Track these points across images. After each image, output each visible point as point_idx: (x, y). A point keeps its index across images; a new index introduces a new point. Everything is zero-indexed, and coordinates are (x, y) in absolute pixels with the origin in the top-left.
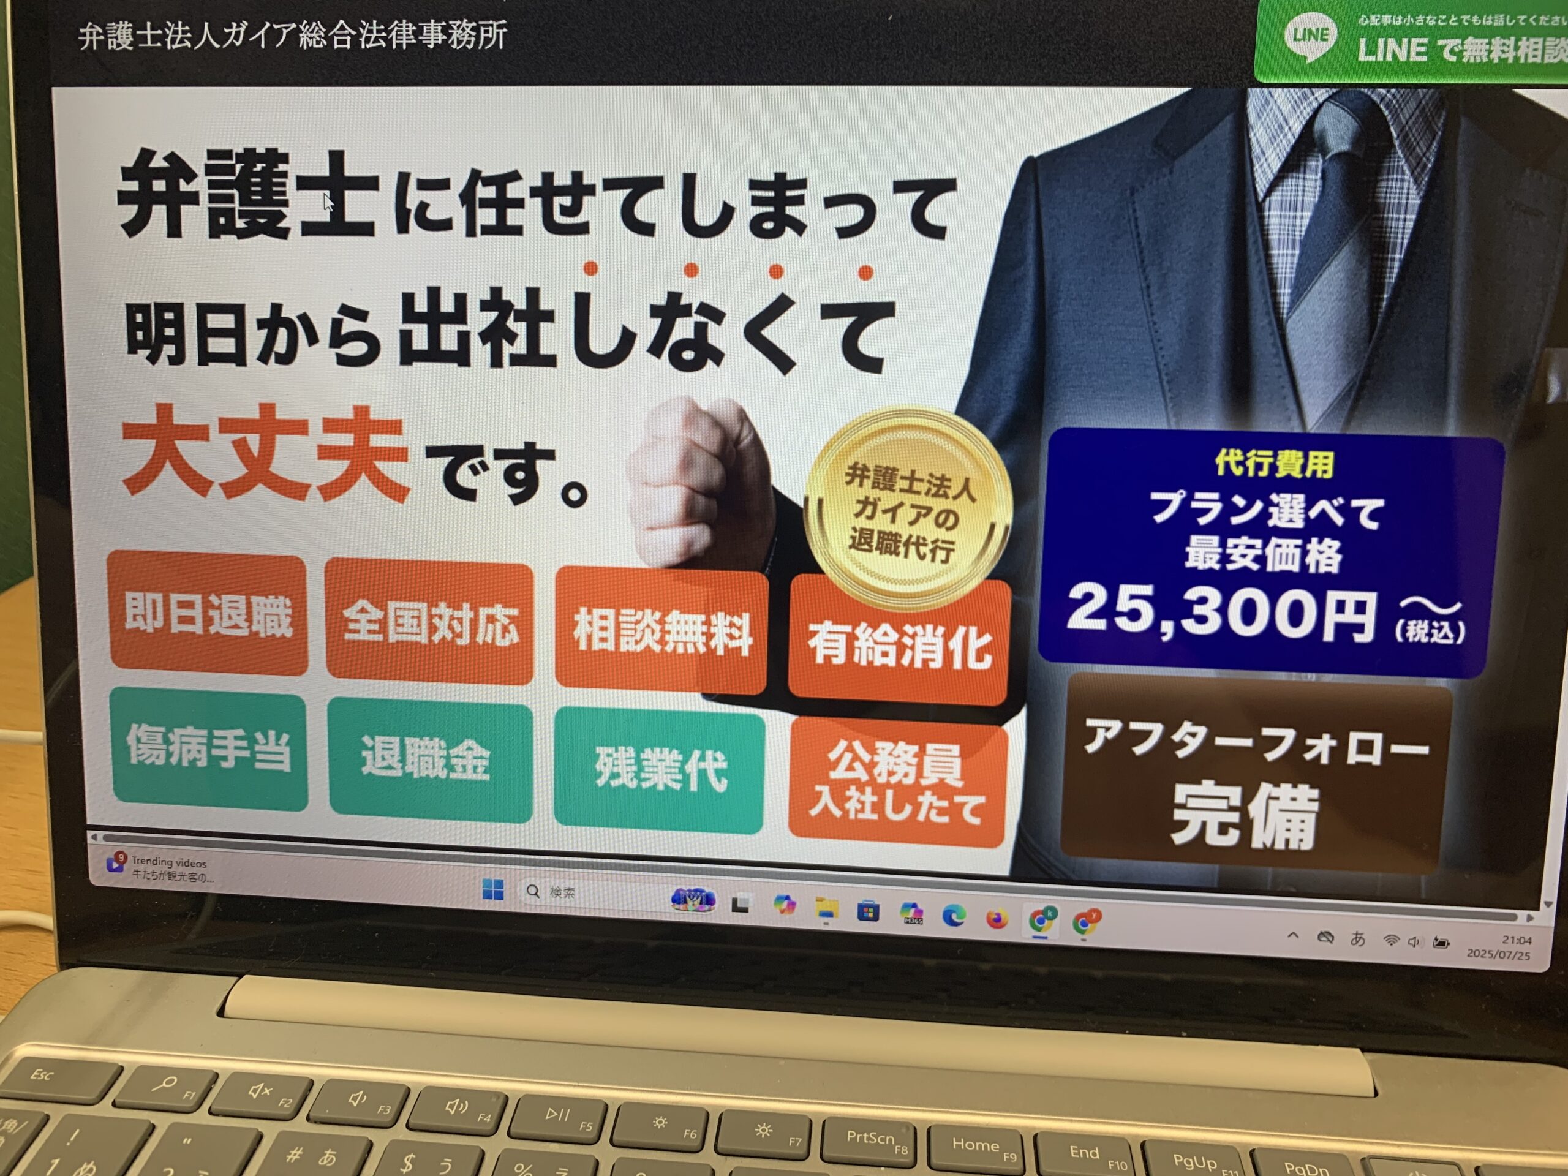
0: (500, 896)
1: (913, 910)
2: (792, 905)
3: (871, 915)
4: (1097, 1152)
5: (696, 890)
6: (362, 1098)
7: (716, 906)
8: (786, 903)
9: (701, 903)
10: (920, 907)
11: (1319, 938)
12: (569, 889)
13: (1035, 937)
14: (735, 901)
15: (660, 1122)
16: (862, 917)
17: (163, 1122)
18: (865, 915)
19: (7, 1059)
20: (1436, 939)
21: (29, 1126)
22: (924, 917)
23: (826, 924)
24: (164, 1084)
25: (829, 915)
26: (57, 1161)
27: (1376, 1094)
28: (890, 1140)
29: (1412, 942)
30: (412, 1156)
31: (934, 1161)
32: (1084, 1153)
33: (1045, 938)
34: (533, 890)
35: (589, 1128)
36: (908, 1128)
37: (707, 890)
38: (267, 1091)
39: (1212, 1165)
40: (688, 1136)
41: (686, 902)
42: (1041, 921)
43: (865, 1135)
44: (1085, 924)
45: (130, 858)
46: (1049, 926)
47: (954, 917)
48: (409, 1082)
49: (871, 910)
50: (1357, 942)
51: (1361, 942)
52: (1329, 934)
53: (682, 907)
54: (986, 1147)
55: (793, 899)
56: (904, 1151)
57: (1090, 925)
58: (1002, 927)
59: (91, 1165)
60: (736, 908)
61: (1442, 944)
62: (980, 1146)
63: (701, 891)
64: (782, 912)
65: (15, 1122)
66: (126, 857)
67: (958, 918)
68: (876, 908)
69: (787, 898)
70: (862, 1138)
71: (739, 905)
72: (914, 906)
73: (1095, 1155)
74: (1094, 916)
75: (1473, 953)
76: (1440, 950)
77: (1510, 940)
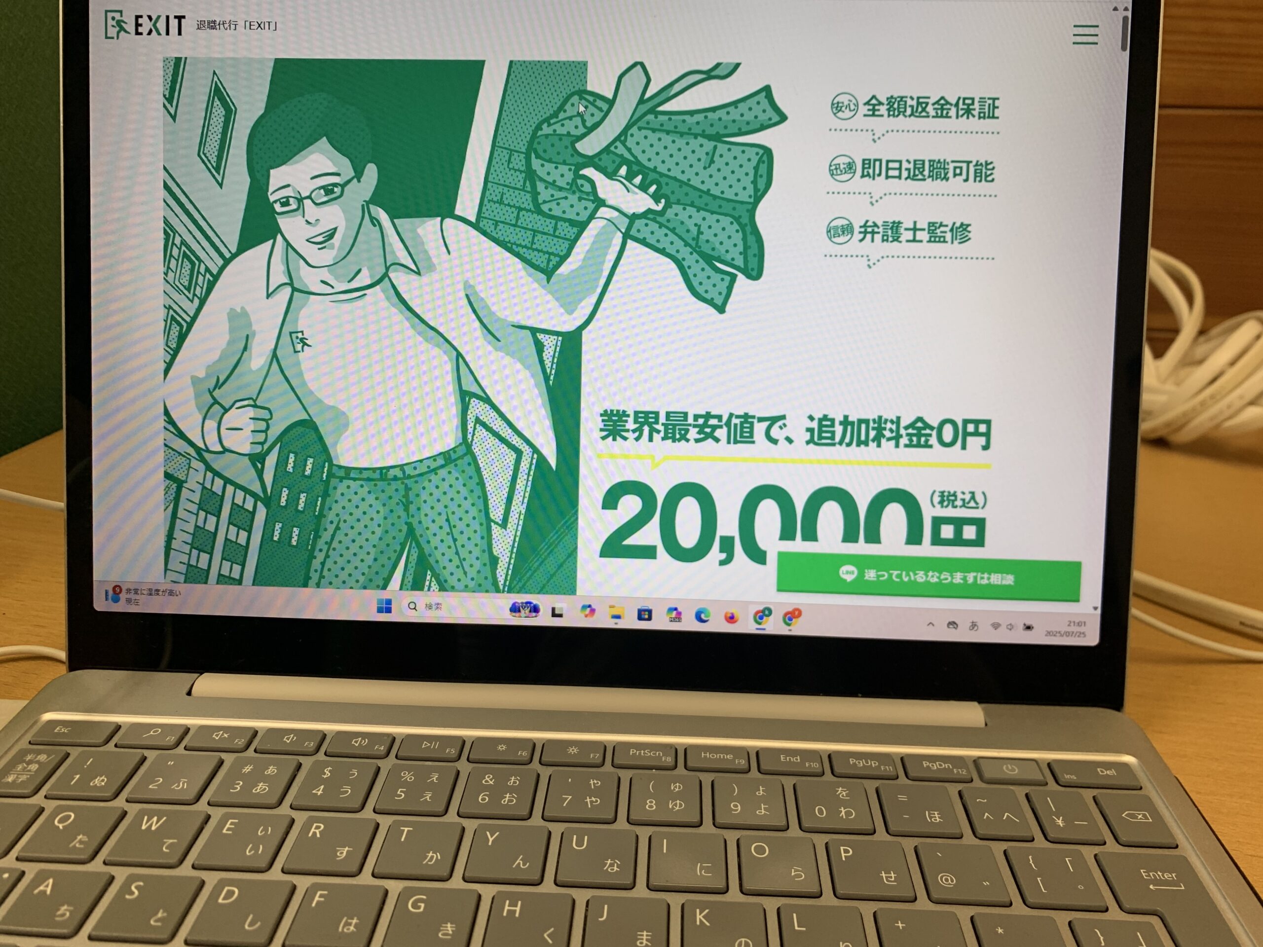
0: (389, 610)
1: (675, 612)
2: (593, 611)
3: (646, 617)
4: (798, 758)
5: (527, 603)
6: (293, 738)
7: (541, 613)
8: (588, 609)
9: (530, 611)
10: (680, 610)
11: (948, 627)
12: (438, 604)
13: (757, 629)
14: (553, 609)
15: (502, 748)
16: (640, 618)
17: (151, 755)
18: (643, 616)
19: (36, 722)
20: (1025, 625)
21: (55, 758)
22: (683, 616)
23: (616, 624)
24: (152, 733)
25: (618, 617)
26: (78, 776)
27: (986, 725)
28: (659, 754)
29: (1009, 627)
30: (329, 768)
31: (689, 764)
32: (790, 759)
33: (764, 629)
34: (412, 606)
35: (453, 752)
36: (671, 748)
37: (535, 602)
38: (226, 735)
39: (875, 763)
40: (521, 755)
41: (519, 611)
42: (761, 618)
43: (642, 752)
44: (790, 619)
45: (124, 591)
46: (767, 622)
47: (703, 616)
48: (326, 730)
49: (647, 613)
50: (973, 628)
51: (976, 628)
52: (954, 623)
53: (517, 614)
54: (724, 756)
55: (593, 607)
56: (669, 760)
57: (794, 620)
58: (735, 622)
59: (103, 778)
60: (554, 615)
61: (1029, 628)
62: (720, 756)
63: (530, 603)
64: (586, 616)
65: (45, 756)
66: (121, 590)
67: (705, 617)
68: (650, 612)
69: (590, 606)
70: (640, 753)
71: (557, 612)
72: (676, 609)
73: (797, 759)
74: (797, 613)
75: (1049, 633)
76: (1028, 632)
77: (1072, 624)
